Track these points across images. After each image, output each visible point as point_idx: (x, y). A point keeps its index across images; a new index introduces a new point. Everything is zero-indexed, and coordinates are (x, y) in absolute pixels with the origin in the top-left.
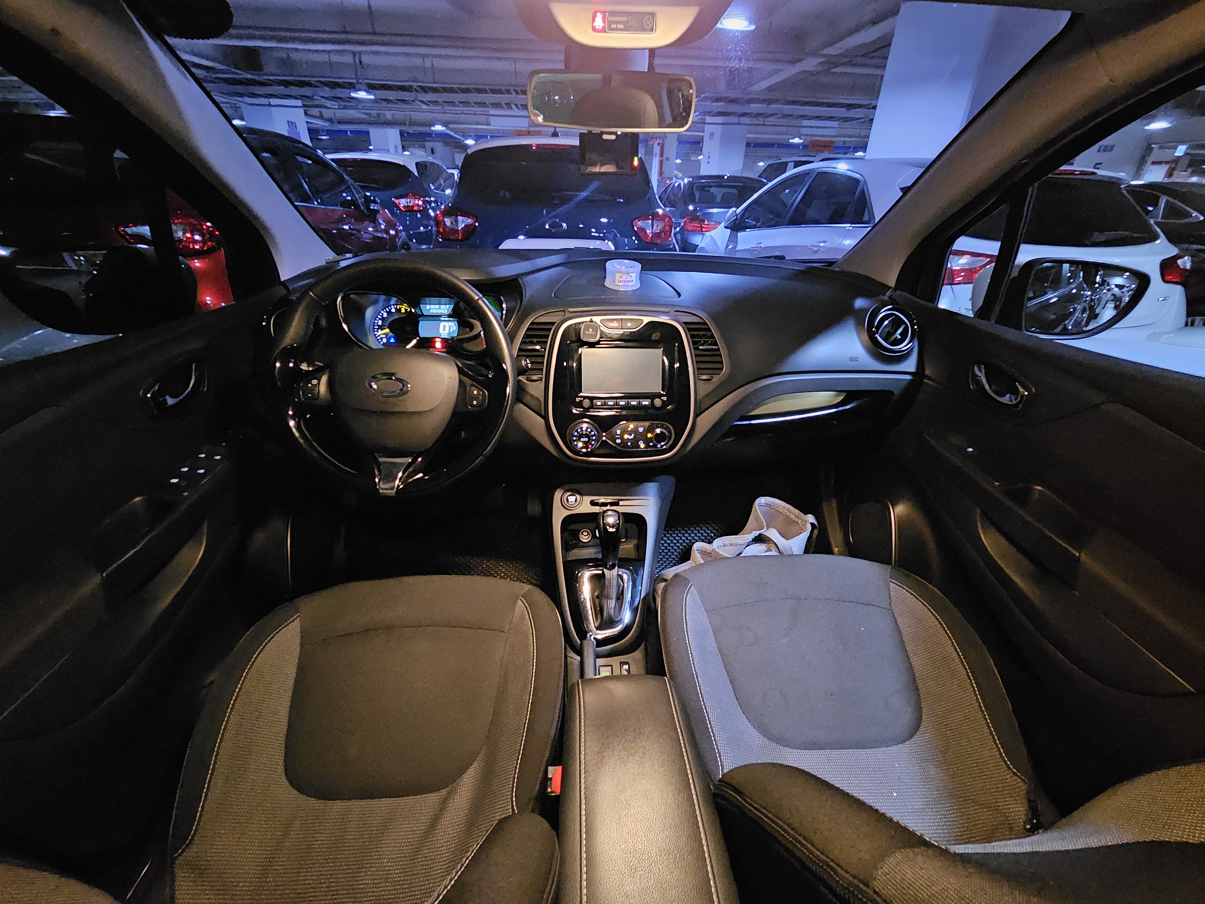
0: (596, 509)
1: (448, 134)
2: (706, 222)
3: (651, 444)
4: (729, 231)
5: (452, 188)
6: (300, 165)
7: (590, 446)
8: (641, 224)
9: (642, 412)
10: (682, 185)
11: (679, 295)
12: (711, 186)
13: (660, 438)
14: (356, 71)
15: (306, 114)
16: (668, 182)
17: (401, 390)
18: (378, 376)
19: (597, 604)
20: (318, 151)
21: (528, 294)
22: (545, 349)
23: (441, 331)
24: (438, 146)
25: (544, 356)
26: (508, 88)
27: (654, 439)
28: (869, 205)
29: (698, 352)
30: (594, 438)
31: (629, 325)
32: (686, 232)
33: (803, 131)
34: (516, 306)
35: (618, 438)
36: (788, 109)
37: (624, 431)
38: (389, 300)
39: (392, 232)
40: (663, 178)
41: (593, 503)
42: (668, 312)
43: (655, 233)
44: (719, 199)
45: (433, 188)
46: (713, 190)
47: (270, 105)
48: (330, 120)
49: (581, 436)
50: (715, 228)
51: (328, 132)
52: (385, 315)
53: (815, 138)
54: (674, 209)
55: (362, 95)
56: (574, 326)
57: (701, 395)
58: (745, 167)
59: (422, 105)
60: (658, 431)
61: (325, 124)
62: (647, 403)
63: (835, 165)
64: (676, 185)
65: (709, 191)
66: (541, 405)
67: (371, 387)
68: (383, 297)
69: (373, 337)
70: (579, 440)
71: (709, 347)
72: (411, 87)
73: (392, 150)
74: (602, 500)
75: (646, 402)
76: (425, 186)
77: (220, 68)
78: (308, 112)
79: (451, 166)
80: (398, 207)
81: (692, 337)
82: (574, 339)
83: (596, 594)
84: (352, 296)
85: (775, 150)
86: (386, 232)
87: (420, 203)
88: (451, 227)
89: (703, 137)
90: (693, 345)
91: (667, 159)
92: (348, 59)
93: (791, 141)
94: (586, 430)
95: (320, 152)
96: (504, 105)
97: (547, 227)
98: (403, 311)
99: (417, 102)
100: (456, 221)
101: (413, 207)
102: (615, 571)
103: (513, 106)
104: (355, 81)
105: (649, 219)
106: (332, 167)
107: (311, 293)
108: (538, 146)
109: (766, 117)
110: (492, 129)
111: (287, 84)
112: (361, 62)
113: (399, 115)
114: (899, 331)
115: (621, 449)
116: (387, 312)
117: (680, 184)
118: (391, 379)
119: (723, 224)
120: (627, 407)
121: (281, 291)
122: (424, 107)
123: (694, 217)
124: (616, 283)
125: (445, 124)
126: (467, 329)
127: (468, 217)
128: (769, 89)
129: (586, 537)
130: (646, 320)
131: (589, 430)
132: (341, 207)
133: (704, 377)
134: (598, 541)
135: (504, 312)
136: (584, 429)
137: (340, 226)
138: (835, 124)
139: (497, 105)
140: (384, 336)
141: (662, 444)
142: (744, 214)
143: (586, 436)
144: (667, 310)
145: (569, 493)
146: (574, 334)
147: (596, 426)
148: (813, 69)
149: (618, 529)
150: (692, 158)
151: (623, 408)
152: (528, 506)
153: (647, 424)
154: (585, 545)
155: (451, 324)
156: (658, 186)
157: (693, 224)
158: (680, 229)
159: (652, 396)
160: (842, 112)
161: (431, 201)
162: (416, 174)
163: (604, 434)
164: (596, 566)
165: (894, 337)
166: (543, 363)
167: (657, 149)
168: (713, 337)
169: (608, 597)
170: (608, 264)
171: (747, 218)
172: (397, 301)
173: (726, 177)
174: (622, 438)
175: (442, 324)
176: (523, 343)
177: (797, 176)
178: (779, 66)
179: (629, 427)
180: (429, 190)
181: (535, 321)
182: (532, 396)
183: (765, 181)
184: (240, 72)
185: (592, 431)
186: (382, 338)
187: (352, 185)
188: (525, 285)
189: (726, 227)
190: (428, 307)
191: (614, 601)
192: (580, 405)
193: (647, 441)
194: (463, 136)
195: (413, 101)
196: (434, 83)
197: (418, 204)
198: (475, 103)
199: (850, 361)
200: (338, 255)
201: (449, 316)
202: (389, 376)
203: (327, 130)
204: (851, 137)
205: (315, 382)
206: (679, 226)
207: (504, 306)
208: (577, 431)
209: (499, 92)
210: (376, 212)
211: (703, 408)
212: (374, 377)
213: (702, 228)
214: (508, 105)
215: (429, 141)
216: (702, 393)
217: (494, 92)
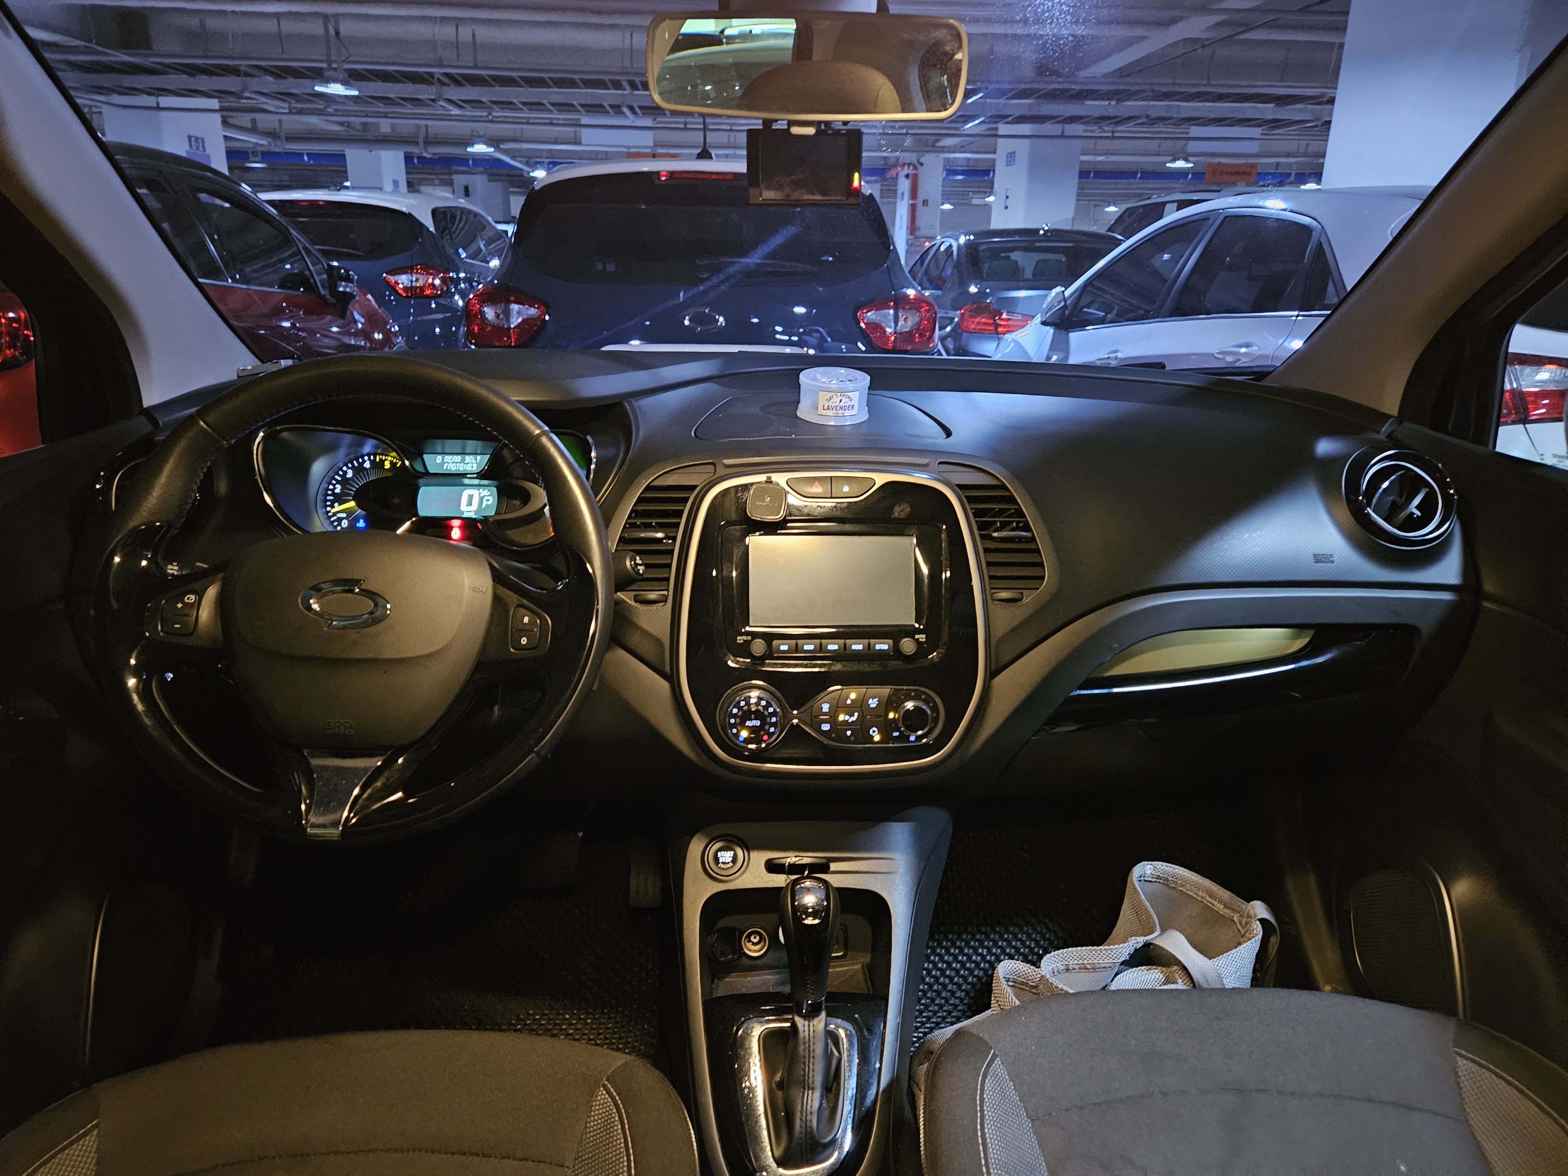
0: (780, 880)
1: (499, 161)
2: (1004, 316)
3: (896, 734)
4: (1050, 330)
5: (499, 257)
6: (205, 210)
7: (765, 737)
8: (874, 317)
9: (876, 667)
10: (955, 249)
11: (948, 433)
12: (1011, 250)
13: (913, 720)
14: (328, 48)
15: (225, 122)
16: (927, 244)
17: (371, 613)
18: (323, 585)
19: (780, 1102)
20: (244, 185)
21: (641, 432)
22: (674, 539)
23: (464, 507)
24: (478, 182)
25: (671, 552)
26: (617, 78)
27: (900, 725)
28: (1335, 274)
29: (991, 545)
30: (774, 720)
31: (846, 489)
32: (965, 334)
33: (1192, 147)
34: (615, 458)
35: (825, 722)
36: (1158, 107)
37: (838, 706)
38: (361, 445)
39: (378, 336)
40: (916, 238)
41: (773, 867)
42: (926, 465)
43: (901, 333)
44: (1028, 274)
45: (464, 255)
46: (1015, 256)
47: (158, 108)
48: (273, 135)
49: (747, 715)
50: (1023, 327)
51: (266, 156)
52: (350, 474)
53: (1216, 160)
54: (939, 292)
55: (336, 89)
56: (733, 491)
57: (999, 631)
58: (1081, 211)
59: (450, 107)
60: (910, 705)
61: (264, 142)
62: (885, 647)
63: (1261, 203)
64: (943, 248)
65: (1009, 257)
66: (663, 652)
67: (309, 608)
68: (347, 438)
69: (323, 517)
70: (742, 724)
71: (1013, 533)
72: (431, 75)
73: (388, 187)
74: (791, 858)
75: (882, 646)
76: (450, 251)
77: (73, 44)
78: (230, 121)
79: (501, 219)
80: (393, 288)
81: (977, 513)
82: (734, 516)
83: (778, 1078)
84: (285, 435)
85: (1137, 185)
86: (366, 334)
87: (437, 282)
88: (496, 322)
89: (994, 160)
90: (979, 529)
91: (925, 203)
92: (316, 28)
93: (1168, 165)
94: (758, 704)
95: (246, 188)
96: (608, 108)
97: (687, 322)
98: (387, 465)
99: (441, 103)
100: (507, 314)
101: (422, 289)
102: (820, 1022)
103: (625, 110)
104: (324, 65)
105: (890, 309)
106: (268, 214)
107: (202, 423)
108: (672, 174)
109: (1117, 123)
110: (584, 151)
111: (194, 70)
112: (337, 33)
113: (406, 126)
114: (1417, 501)
115: (832, 743)
116: (353, 468)
117: (951, 246)
118: (352, 591)
119: (1038, 319)
120: (843, 656)
121: (142, 426)
122: (455, 111)
123: (978, 306)
124: (821, 411)
125: (490, 142)
126: (517, 503)
127: (531, 306)
128: (1122, 73)
129: (757, 947)
130: (881, 479)
131: (763, 703)
132: (279, 288)
133: (1004, 595)
134: (783, 956)
135: (593, 466)
136: (753, 701)
137: (274, 323)
138: (1256, 132)
139: (595, 108)
140: (344, 515)
141: (920, 733)
142: (1079, 298)
143: (758, 715)
144: (925, 461)
145: (718, 845)
146: (733, 508)
147: (779, 694)
148: (1205, 35)
149: (825, 921)
150: (975, 201)
151: (835, 657)
152: (633, 883)
153: (886, 691)
154: (754, 965)
155: (485, 492)
156: (907, 252)
157: (977, 320)
158: (953, 330)
159: (895, 633)
160: (1268, 111)
161: (459, 279)
162: (432, 229)
163: (795, 712)
164: (779, 1012)
165: (1407, 512)
166: (669, 566)
167: (904, 185)
168: (1020, 513)
169: (805, 1085)
170: (806, 377)
171: (1088, 306)
172: (376, 447)
173: (1042, 232)
174: (833, 720)
175: (467, 492)
176: (630, 525)
177: (1183, 225)
178: (1139, 32)
179: (848, 697)
180: (456, 259)
181: (655, 483)
182: (646, 634)
183: (1120, 237)
184: (111, 52)
185: (769, 705)
186: (340, 520)
187: (305, 248)
188: (636, 417)
189: (1044, 323)
190: (439, 458)
191: (817, 1094)
192: (744, 650)
193: (886, 728)
194: (527, 163)
195: (433, 100)
196: (476, 67)
197: (433, 285)
198: (553, 104)
199: (1317, 562)
200: (263, 362)
201: (481, 475)
202: (348, 585)
203: (262, 153)
204: (1288, 155)
205: (192, 598)
206: (950, 324)
207: (593, 454)
208: (737, 705)
209: (600, 84)
210: (347, 298)
211: (1007, 658)
212: (316, 589)
213: (997, 326)
214: (617, 109)
215: (458, 172)
216: (1001, 628)
217: (588, 84)
